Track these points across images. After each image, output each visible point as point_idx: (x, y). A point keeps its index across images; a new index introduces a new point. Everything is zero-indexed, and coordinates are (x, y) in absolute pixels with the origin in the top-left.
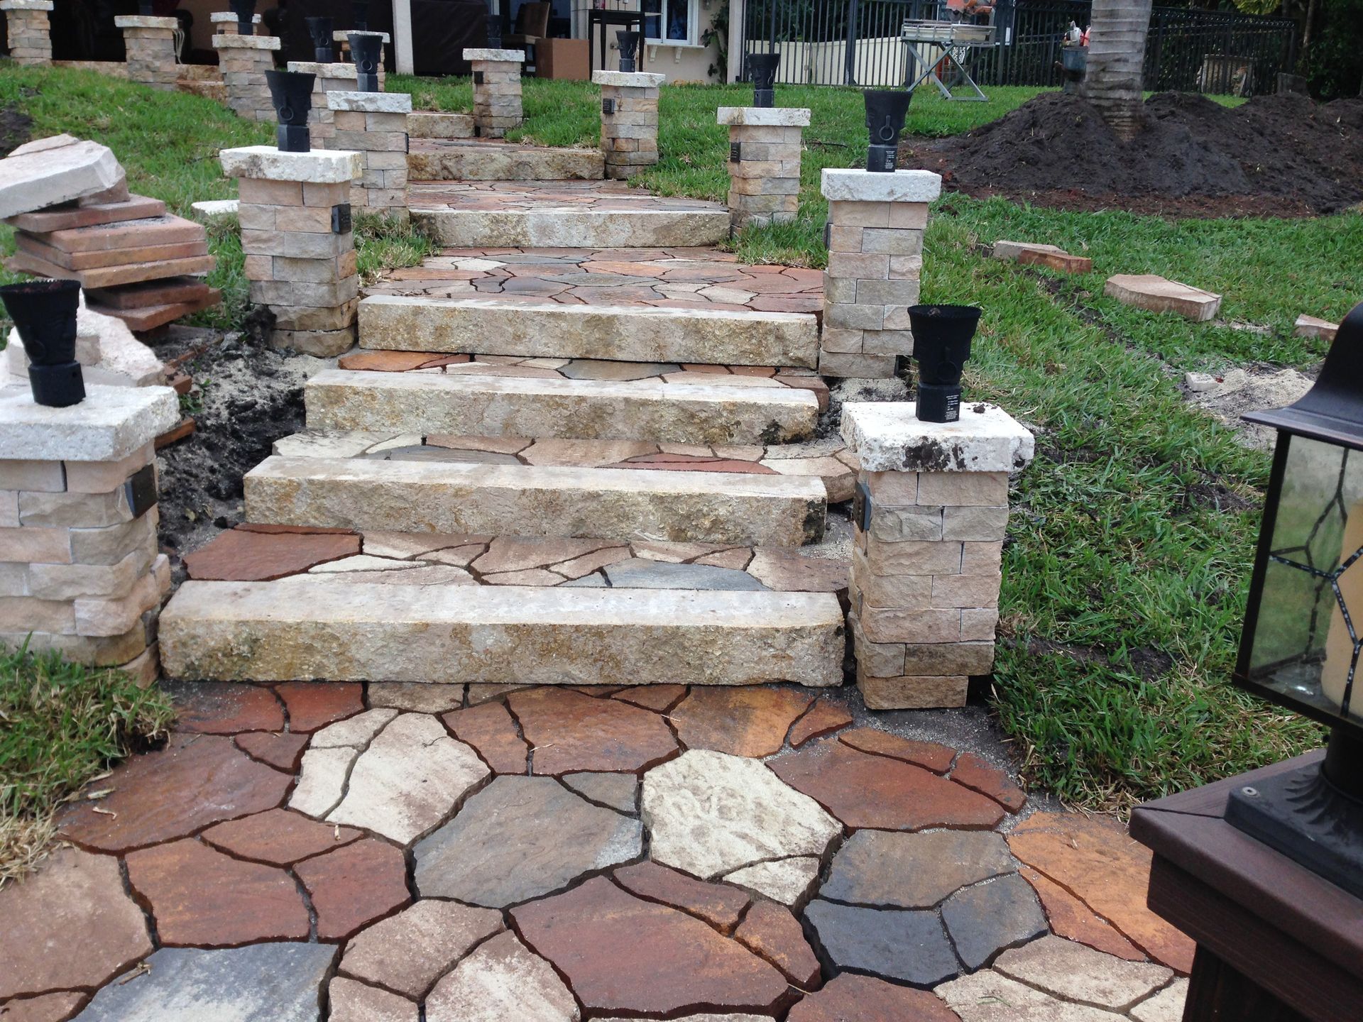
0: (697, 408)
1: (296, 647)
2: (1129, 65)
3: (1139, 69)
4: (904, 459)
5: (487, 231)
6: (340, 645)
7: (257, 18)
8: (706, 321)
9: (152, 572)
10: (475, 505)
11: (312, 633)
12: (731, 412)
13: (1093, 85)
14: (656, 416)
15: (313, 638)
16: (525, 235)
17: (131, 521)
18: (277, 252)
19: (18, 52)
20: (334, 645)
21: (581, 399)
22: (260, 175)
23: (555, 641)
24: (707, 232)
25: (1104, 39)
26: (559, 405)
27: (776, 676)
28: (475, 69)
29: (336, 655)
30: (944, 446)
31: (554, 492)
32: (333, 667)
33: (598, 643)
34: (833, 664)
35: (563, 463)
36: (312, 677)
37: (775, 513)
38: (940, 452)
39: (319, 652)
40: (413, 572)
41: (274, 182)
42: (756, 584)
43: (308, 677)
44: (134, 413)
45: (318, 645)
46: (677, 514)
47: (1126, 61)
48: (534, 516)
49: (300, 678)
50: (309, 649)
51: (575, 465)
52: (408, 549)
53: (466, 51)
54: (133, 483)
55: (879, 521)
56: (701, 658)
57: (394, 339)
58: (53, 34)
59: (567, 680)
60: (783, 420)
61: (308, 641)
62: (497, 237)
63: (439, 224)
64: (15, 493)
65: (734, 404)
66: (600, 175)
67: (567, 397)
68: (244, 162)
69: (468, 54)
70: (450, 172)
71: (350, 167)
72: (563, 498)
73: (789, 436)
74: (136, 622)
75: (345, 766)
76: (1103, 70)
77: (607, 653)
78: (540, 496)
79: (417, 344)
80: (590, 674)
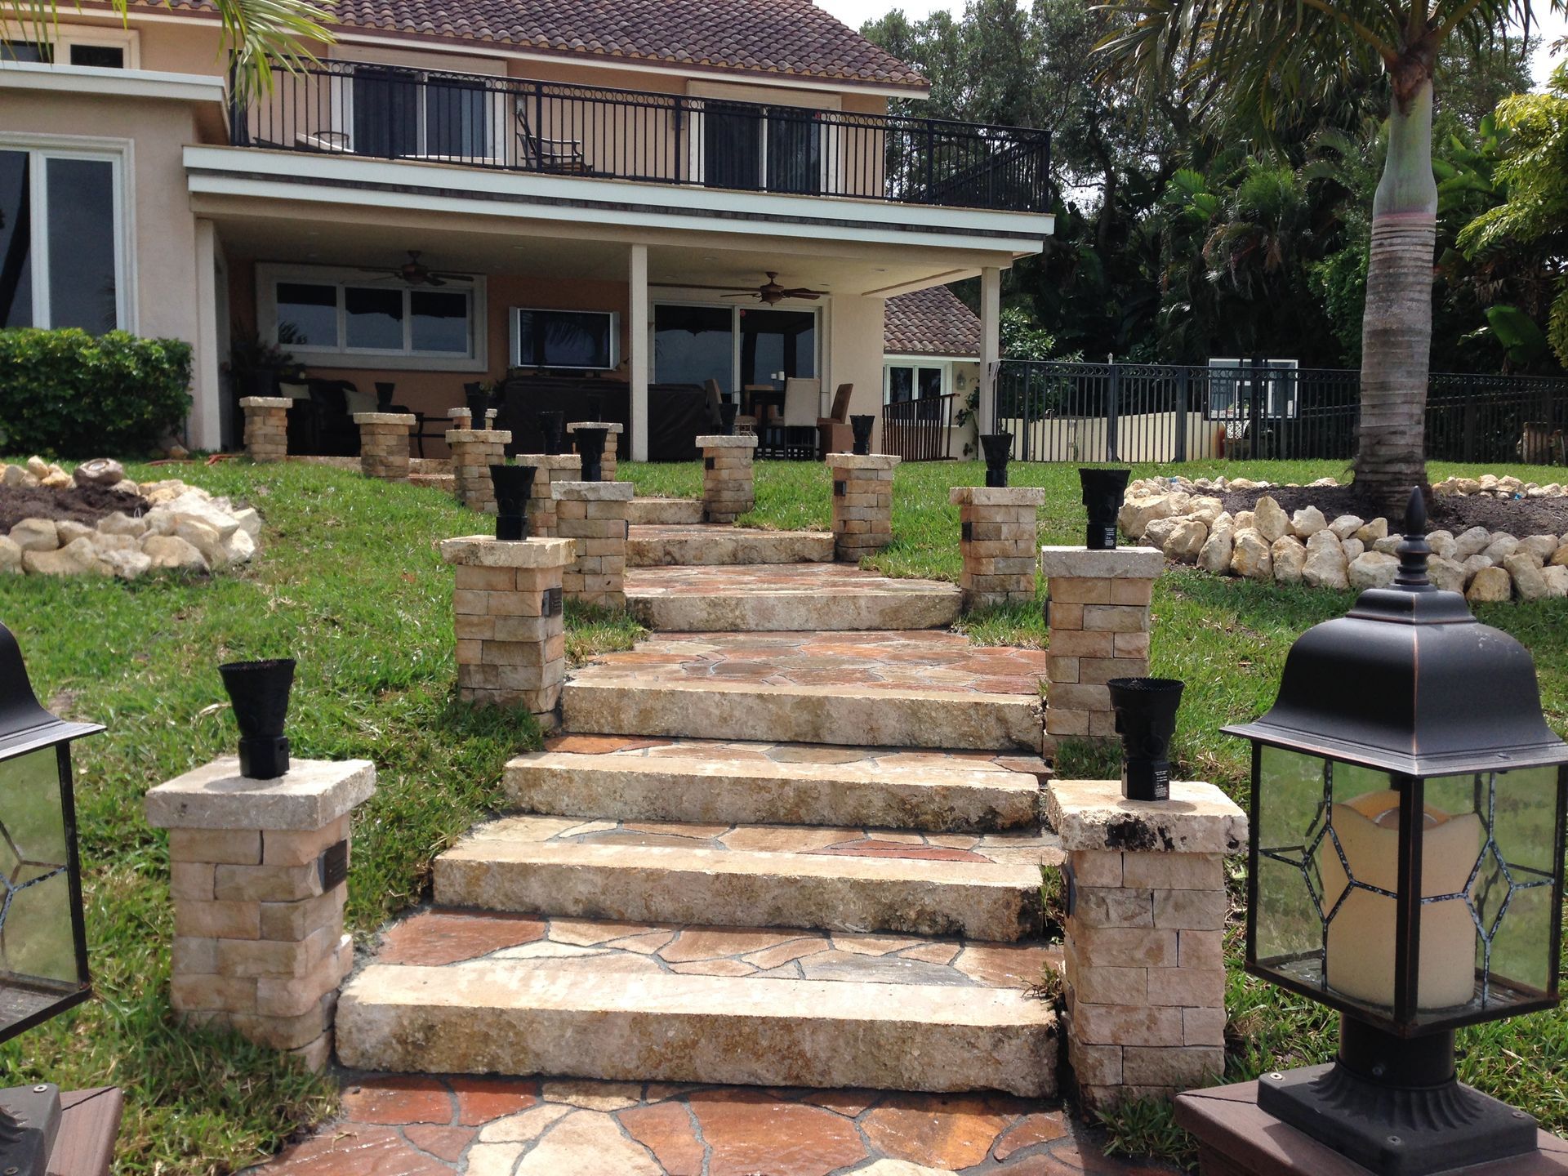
0: (908, 792)
1: (471, 1036)
2: (1407, 437)
3: (1420, 441)
4: (1106, 837)
5: (704, 615)
6: (516, 1034)
7: (491, 413)
8: (922, 703)
9: (335, 953)
10: (667, 890)
11: (489, 1019)
12: (945, 797)
13: (1368, 459)
14: (864, 801)
15: (489, 1025)
16: (743, 618)
17: (321, 896)
18: (487, 635)
19: (256, 448)
20: (511, 1034)
21: (785, 782)
22: (477, 562)
23: (741, 1035)
24: (937, 612)
25: (1376, 411)
26: (761, 788)
27: (982, 1083)
28: (705, 455)
29: (512, 1044)
30: (1149, 824)
31: (748, 877)
32: (508, 1060)
33: (786, 1037)
34: (1046, 1070)
35: (762, 849)
36: (486, 1070)
37: (986, 903)
38: (1145, 829)
39: (495, 1041)
40: (597, 960)
41: (491, 568)
42: (961, 979)
43: (482, 1070)
44: (334, 783)
45: (494, 1033)
46: (879, 903)
47: (1403, 433)
48: (727, 903)
49: (474, 1070)
50: (486, 1038)
51: (775, 850)
52: (595, 937)
53: (698, 437)
54: (326, 858)
55: (1083, 904)
56: (898, 1059)
57: (597, 722)
58: (290, 431)
59: (752, 1080)
60: (1001, 806)
61: (485, 1029)
62: (714, 621)
63: (655, 609)
64: (212, 866)
65: (947, 789)
66: (831, 557)
67: (769, 780)
68: (464, 551)
69: (701, 441)
70: (673, 558)
71: (563, 552)
72: (758, 883)
73: (1008, 823)
74: (315, 1006)
75: (511, 1162)
76: (1378, 443)
77: (796, 1050)
78: (735, 881)
79: (621, 727)
80: (777, 1074)
